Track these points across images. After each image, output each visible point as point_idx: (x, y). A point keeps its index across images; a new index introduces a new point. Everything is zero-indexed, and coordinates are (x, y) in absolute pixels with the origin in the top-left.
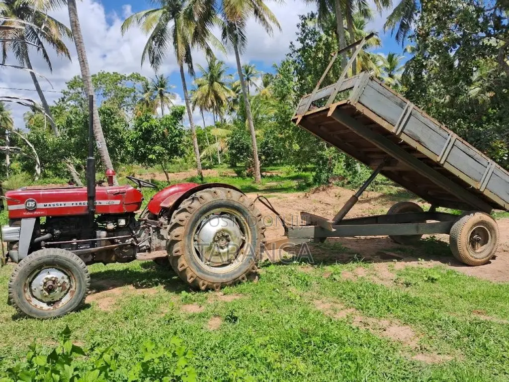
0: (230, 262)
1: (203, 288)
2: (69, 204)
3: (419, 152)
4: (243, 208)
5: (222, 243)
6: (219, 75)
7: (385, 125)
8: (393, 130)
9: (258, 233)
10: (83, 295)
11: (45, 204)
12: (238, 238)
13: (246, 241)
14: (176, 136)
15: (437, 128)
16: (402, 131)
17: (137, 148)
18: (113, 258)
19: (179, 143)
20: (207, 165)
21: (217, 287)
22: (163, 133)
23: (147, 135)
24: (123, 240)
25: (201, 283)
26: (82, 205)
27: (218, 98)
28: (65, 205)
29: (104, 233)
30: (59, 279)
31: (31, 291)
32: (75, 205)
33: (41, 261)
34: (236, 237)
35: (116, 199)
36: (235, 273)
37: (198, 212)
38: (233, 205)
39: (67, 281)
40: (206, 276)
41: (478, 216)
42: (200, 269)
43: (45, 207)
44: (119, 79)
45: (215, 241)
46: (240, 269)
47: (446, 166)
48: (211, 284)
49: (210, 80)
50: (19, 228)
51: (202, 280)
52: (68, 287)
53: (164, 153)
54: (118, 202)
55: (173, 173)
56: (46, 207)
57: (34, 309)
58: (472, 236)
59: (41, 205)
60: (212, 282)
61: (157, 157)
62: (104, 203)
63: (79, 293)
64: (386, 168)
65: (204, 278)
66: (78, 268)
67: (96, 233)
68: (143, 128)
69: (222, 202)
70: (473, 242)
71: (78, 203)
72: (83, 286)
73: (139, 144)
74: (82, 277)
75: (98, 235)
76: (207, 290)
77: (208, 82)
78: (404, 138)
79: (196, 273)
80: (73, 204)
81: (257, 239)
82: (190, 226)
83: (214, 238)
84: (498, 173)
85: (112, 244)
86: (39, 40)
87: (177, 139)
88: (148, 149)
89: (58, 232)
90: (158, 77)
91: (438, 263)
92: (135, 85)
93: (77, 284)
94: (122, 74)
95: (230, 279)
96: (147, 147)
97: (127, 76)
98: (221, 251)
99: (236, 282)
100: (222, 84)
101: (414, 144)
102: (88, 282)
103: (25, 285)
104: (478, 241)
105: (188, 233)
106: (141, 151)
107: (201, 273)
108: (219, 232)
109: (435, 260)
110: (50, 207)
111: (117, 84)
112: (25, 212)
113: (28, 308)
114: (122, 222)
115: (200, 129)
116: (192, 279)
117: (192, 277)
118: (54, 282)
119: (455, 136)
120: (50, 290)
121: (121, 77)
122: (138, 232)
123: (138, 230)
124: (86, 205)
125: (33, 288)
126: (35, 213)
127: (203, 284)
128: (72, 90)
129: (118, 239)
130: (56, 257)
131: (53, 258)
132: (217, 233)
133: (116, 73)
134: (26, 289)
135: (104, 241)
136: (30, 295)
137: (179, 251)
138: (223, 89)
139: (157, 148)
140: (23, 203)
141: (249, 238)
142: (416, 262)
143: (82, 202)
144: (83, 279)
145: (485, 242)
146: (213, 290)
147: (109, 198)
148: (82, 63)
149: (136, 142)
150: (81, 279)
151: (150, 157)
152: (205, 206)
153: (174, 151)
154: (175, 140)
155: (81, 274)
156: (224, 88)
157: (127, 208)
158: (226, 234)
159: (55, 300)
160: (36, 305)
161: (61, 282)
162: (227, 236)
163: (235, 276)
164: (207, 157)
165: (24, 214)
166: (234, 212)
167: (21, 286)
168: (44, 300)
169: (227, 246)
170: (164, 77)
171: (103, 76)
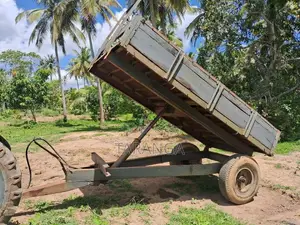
3: (190, 99)
7: (157, 70)
8: (165, 76)
14: (43, 90)
15: (207, 78)
16: (174, 78)
22: (32, 87)
41: (243, 160)
47: (215, 114)
49: (82, 60)
58: (238, 178)
61: (27, 104)
64: (166, 115)
68: (17, 84)
70: (239, 183)
73: (13, 95)
78: (175, 84)
84: (260, 121)
87: (43, 93)
88: (20, 99)
91: (209, 201)
92: (32, 60)
96: (20, 97)
97: (26, 54)
101: (185, 92)
104: (243, 181)
106: (14, 100)
109: (207, 198)
111: (19, 59)
119: (223, 86)
121: (22, 54)
139: (27, 98)
142: (189, 201)
145: (249, 182)
149: (11, 93)
151: (21, 104)
154: (41, 93)
171: (10, 52)
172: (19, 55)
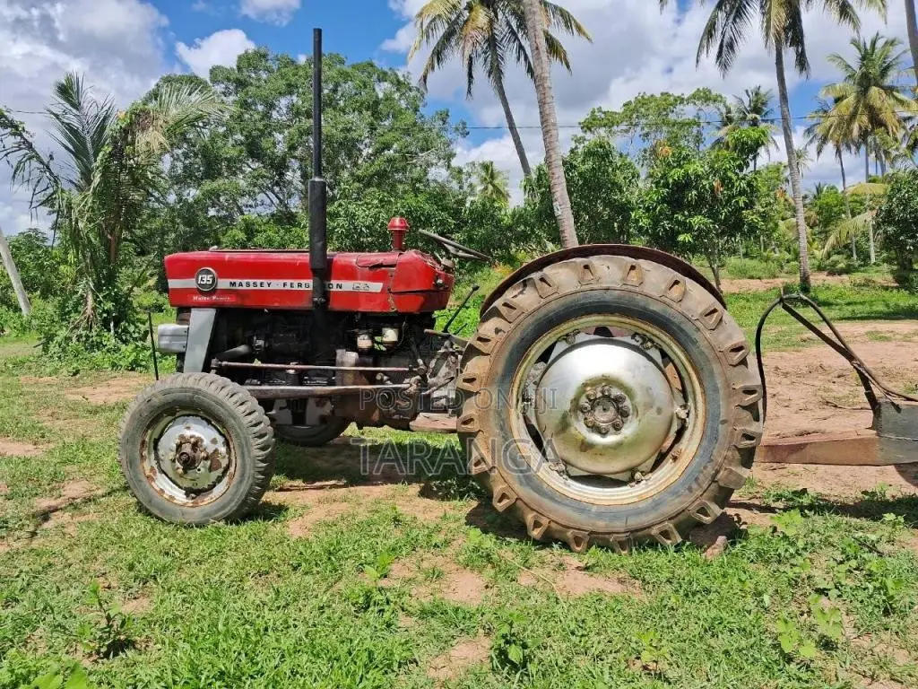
0: (629, 477)
1: (536, 533)
2: (277, 284)
4: (677, 319)
5: (603, 417)
6: (884, 71)
9: (729, 403)
10: (249, 485)
11: (233, 281)
12: (659, 411)
13: (690, 422)
14: (742, 193)
17: (656, 222)
18: (376, 416)
19: (747, 209)
20: (841, 265)
21: (578, 541)
22: (712, 187)
23: (678, 195)
24: (397, 377)
25: (530, 518)
26: (303, 288)
27: (876, 121)
28: (269, 285)
29: (352, 356)
30: (206, 442)
31: (157, 458)
32: (288, 287)
33: (169, 398)
34: (649, 406)
35: (375, 279)
36: (638, 513)
37: (530, 320)
38: (645, 308)
39: (223, 449)
40: (546, 502)
42: (528, 479)
43: (232, 288)
44: (671, 105)
45: (577, 407)
46: (657, 504)
48: (559, 528)
49: (860, 84)
50: (187, 327)
51: (533, 510)
52: (224, 463)
53: (709, 231)
54: (376, 287)
55: (759, 278)
56: (234, 288)
57: (157, 498)
59: (224, 284)
60: (563, 522)
61: (696, 238)
62: (348, 286)
63: (241, 482)
65: (540, 506)
66: (240, 425)
67: (335, 355)
68: (671, 181)
69: (608, 297)
71: (296, 282)
72: (248, 467)
73: (660, 213)
74: (247, 445)
75: (338, 358)
76: (546, 541)
77: (855, 88)
79: (517, 487)
80: (285, 285)
81: (724, 422)
82: (506, 354)
83: (576, 400)
85: (371, 384)
86: (520, 43)
87: (742, 200)
88: (678, 223)
89: (261, 342)
90: (750, 94)
92: (700, 113)
93: (239, 461)
94: (676, 95)
95: (619, 525)
96: (677, 217)
97: (686, 97)
98: (596, 438)
99: (641, 540)
100: (890, 90)
102: (262, 461)
103: (143, 443)
105: (498, 377)
106: (663, 226)
107: (532, 492)
108: (593, 383)
110: (241, 288)
111: (667, 115)
112: (196, 294)
113: (145, 492)
114: (390, 335)
115: (833, 191)
116: (505, 502)
117: (503, 496)
118: (195, 446)
120: (189, 464)
121: (676, 100)
122: (433, 364)
123: (433, 358)
124: (311, 288)
125: (161, 452)
126: (214, 298)
127: (537, 524)
128: (588, 133)
129: (385, 373)
130: (196, 393)
131: (191, 394)
132: (585, 385)
133: (666, 93)
134: (145, 453)
135: (350, 376)
136: (156, 467)
137: (472, 420)
138: (892, 101)
139: (697, 221)
140: (193, 277)
141: (697, 416)
143: (303, 282)
144: (249, 452)
146: (565, 545)
147: (359, 276)
148: (536, 52)
149: (655, 209)
150: (245, 449)
151: (681, 238)
152: (553, 306)
153: (734, 225)
154: (737, 202)
155: (245, 438)
156: (896, 98)
157: (398, 302)
158: (615, 392)
159: (200, 486)
160: (162, 491)
161: (210, 451)
162: (617, 400)
163: (634, 522)
164: (844, 249)
165: (195, 298)
166: (650, 329)
167: (133, 443)
168: (179, 482)
169: (617, 428)
170: (762, 91)
171: (643, 101)
172: (669, 103)
